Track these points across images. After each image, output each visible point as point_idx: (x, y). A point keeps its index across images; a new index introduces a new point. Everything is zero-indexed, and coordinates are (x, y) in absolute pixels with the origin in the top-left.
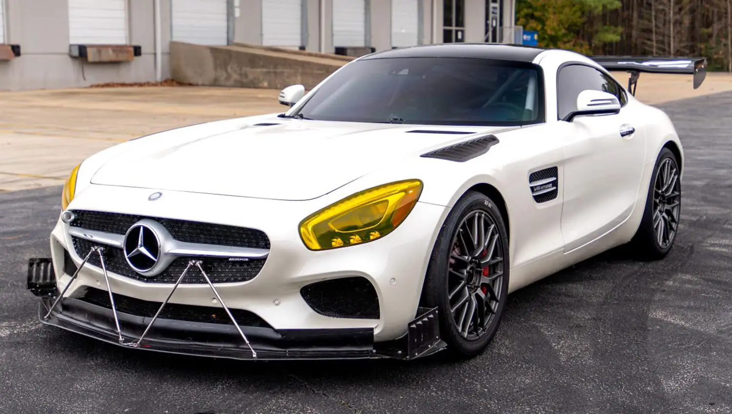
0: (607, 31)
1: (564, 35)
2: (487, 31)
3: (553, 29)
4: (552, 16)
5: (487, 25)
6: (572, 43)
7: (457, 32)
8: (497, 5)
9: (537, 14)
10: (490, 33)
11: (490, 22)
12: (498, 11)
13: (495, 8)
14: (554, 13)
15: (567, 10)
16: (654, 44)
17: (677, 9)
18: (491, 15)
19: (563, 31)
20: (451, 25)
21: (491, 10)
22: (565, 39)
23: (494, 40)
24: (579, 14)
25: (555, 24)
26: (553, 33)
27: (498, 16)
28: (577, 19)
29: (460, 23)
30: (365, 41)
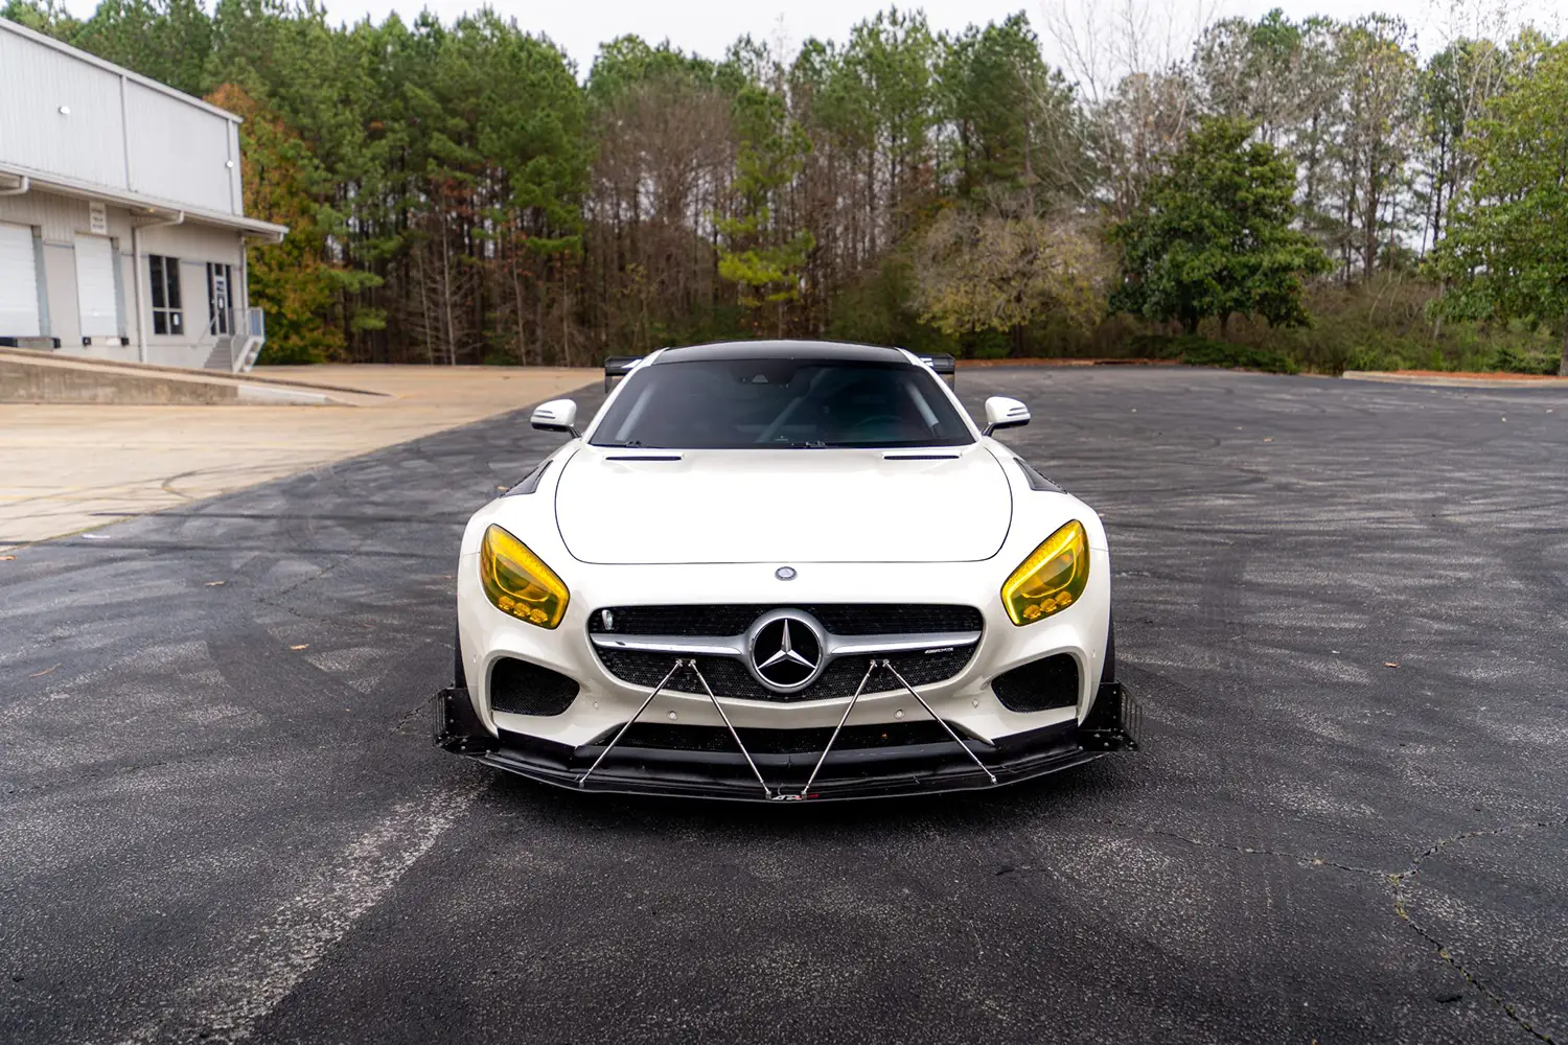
0: (367, 315)
1: (309, 320)
2: (212, 315)
3: (295, 311)
4: (292, 296)
5: (211, 306)
6: (320, 331)
7: (172, 314)
8: (223, 279)
9: (269, 291)
10: (217, 318)
11: (215, 301)
12: (225, 287)
13: (220, 283)
14: (295, 291)
15: (310, 287)
16: (428, 331)
17: (453, 289)
18: (216, 293)
19: (308, 314)
20: (162, 306)
21: (215, 286)
22: (311, 326)
23: (223, 330)
24: (327, 292)
25: (297, 305)
26: (295, 318)
27: (225, 293)
28: (324, 298)
29: (175, 301)
30: (41, 328)
